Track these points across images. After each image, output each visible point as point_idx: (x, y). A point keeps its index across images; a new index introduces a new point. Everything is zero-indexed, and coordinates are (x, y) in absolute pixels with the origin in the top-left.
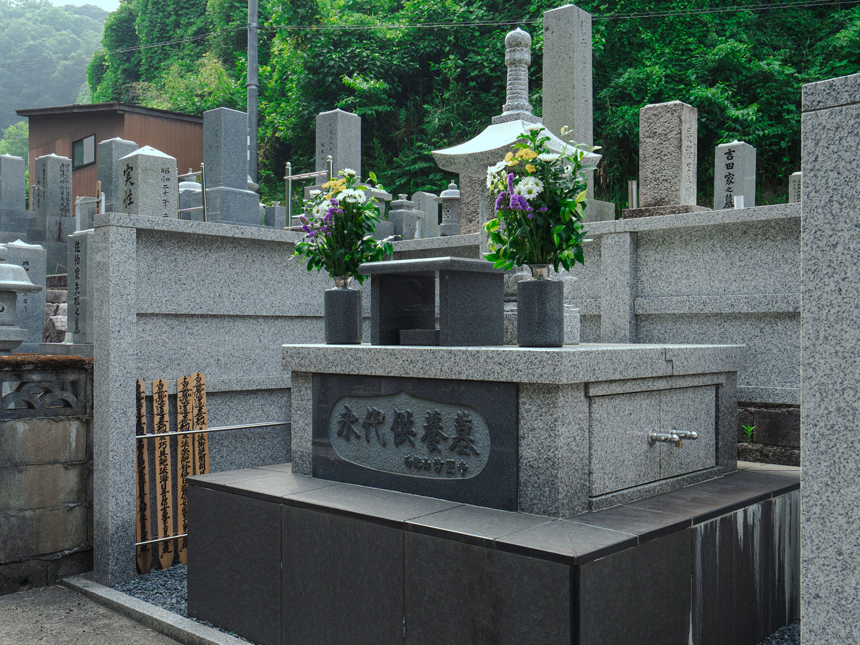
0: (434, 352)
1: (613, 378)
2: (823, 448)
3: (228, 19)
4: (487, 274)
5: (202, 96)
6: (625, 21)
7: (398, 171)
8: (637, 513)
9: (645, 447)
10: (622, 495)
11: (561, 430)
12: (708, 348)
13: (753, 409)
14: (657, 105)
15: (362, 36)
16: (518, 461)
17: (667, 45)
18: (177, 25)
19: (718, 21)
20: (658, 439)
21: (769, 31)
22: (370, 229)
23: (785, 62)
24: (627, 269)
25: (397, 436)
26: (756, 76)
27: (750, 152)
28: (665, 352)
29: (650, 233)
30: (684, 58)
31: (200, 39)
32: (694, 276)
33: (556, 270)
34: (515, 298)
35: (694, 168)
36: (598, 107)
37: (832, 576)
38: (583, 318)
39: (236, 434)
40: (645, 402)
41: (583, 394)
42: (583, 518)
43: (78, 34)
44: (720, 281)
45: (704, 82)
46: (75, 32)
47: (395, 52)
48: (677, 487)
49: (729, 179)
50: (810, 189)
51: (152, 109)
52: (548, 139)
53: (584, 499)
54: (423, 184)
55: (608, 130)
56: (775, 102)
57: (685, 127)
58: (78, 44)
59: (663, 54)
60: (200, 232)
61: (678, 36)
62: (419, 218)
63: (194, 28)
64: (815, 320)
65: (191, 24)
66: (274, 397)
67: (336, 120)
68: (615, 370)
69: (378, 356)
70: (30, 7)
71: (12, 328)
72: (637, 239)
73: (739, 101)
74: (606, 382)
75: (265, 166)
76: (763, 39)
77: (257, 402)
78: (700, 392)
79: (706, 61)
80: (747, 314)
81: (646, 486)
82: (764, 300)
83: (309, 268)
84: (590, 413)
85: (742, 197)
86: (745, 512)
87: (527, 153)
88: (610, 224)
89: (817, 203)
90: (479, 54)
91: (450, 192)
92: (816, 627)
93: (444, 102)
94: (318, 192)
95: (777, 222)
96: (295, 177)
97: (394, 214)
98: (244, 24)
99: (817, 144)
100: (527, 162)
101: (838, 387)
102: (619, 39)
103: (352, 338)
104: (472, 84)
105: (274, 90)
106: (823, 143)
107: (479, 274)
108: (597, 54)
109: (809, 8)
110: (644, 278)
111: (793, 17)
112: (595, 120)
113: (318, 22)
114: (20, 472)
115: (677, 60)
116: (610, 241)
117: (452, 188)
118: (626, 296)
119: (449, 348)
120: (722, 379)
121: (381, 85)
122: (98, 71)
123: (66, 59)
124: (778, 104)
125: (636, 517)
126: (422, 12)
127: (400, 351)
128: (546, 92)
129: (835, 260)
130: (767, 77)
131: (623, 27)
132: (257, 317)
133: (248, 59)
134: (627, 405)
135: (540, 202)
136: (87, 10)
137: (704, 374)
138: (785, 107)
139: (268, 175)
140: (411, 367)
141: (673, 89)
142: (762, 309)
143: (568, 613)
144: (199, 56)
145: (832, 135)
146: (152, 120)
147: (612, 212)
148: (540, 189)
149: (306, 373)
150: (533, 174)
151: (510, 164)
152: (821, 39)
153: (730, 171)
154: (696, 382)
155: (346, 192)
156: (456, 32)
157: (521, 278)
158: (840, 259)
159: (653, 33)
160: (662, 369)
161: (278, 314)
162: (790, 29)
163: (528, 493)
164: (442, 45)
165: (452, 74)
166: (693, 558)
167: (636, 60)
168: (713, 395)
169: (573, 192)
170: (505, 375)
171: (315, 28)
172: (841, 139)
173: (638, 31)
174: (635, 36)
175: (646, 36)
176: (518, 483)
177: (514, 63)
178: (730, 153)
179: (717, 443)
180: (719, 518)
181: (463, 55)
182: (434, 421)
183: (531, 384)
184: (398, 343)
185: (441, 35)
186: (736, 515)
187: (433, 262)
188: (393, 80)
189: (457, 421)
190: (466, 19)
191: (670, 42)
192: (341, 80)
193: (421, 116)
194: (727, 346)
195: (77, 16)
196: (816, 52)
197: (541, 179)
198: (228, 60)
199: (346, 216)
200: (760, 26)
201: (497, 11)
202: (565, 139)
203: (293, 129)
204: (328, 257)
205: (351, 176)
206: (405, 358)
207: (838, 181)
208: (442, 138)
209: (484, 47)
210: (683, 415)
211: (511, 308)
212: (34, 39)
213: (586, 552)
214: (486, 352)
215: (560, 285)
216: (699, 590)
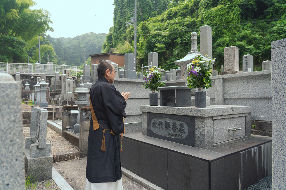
0: (174, 108)
1: (219, 115)
2: (279, 137)
3: (131, 34)
4: (187, 90)
5: (125, 50)
6: (219, 28)
7: (167, 64)
8: (225, 149)
9: (227, 131)
10: (222, 144)
11: (206, 128)
12: (243, 107)
13: (255, 121)
14: (228, 47)
15: (159, 35)
16: (195, 135)
17: (229, 33)
18: (120, 36)
19: (242, 26)
20: (231, 130)
21: (255, 28)
22: (160, 79)
23: (260, 35)
24: (222, 87)
25: (166, 127)
26: (252, 38)
27: (252, 57)
28: (232, 108)
29: (227, 78)
30: (234, 35)
31: (125, 38)
32: (239, 89)
33: (204, 89)
34: (194, 95)
35: (238, 62)
36: (213, 48)
37: (282, 172)
38: (211, 99)
39: (131, 125)
40: (227, 121)
41: (211, 119)
42: (211, 150)
43: (101, 39)
44: (246, 90)
45: (239, 41)
46: (100, 39)
47: (166, 38)
48: (236, 141)
49: (246, 64)
50: (274, 69)
51: (115, 54)
52: (202, 57)
53: (212, 145)
54: (173, 67)
55: (216, 53)
56: (257, 44)
57: (235, 52)
58: (101, 41)
59: (229, 35)
60: (123, 80)
61: (232, 30)
62: (171, 75)
63: (124, 36)
64: (276, 103)
65: (123, 35)
66: (139, 116)
67: (153, 54)
68: (219, 113)
69: (162, 109)
70: (92, 34)
71: (85, 101)
72: (224, 80)
73: (248, 45)
74: (217, 116)
75: (138, 64)
76: (254, 30)
77: (135, 118)
78: (241, 118)
79: (239, 36)
80: (253, 98)
81: (227, 141)
82: (258, 95)
83: (146, 88)
84: (213, 123)
85: (250, 68)
86: (254, 149)
87: (197, 61)
88: (217, 76)
89: (276, 73)
90: (185, 38)
91: (179, 69)
92: (277, 185)
93: (178, 49)
94: (148, 71)
95: (261, 75)
96: (144, 67)
97: (166, 75)
98: (134, 35)
99: (275, 57)
100: (197, 63)
101: (283, 121)
102: (218, 32)
103: (156, 104)
104: (183, 44)
105: (140, 48)
106: (277, 57)
107: (185, 90)
108: (213, 36)
109: (266, 22)
110: (226, 89)
111: (261, 24)
112: (213, 51)
113: (149, 33)
114: (86, 132)
115: (232, 36)
116: (217, 80)
117: (179, 68)
118: (222, 93)
119: (178, 107)
120: (247, 115)
121: (163, 46)
122: (105, 46)
123: (99, 44)
124: (258, 45)
125: (225, 150)
126: (172, 29)
127: (167, 108)
128: (201, 45)
129: (281, 87)
130: (255, 39)
131: (219, 29)
132: (135, 99)
133: (134, 42)
134: (223, 122)
135: (200, 73)
136: (103, 34)
137: (242, 113)
138: (260, 46)
139: (139, 66)
140: (169, 111)
141: (231, 43)
142: (257, 97)
143: (208, 174)
144: (124, 42)
145: (280, 55)
146: (115, 56)
147: (217, 73)
148: (200, 69)
149: (145, 112)
150: (199, 66)
151: (193, 64)
152: (269, 29)
153: (247, 62)
154: (240, 115)
155: (154, 71)
156: (180, 33)
157: (196, 90)
158: (283, 87)
159: (226, 30)
160: (232, 112)
161: (140, 98)
162: (261, 27)
163: (198, 143)
164: (177, 36)
165: (179, 43)
166: (240, 161)
167: (222, 37)
168: (245, 118)
169: (209, 70)
170: (191, 114)
171: (149, 34)
172: (283, 56)
173: (222, 30)
174: (222, 31)
175: (224, 31)
176: (195, 140)
177: (193, 40)
178: (246, 57)
179: (246, 130)
180: (247, 150)
181: (181, 38)
182: (175, 124)
183: (198, 117)
184: (166, 106)
185: (176, 34)
186: (251, 149)
187: (174, 87)
188: (166, 44)
189: (180, 124)
190: (182, 30)
191: (230, 32)
192: (155, 45)
193: (172, 52)
194: (248, 106)
195: (101, 35)
196: (268, 32)
197: (200, 67)
198: (131, 42)
199: (154, 77)
200: (253, 27)
201: (189, 28)
202: (207, 57)
203: (144, 56)
204: (150, 86)
205: (155, 67)
206: (168, 109)
207: (282, 67)
208: (177, 57)
209: (186, 36)
210: (237, 124)
211: (193, 97)
212: (93, 40)
213: (212, 159)
214: (187, 108)
215: (205, 92)
216: (242, 168)
